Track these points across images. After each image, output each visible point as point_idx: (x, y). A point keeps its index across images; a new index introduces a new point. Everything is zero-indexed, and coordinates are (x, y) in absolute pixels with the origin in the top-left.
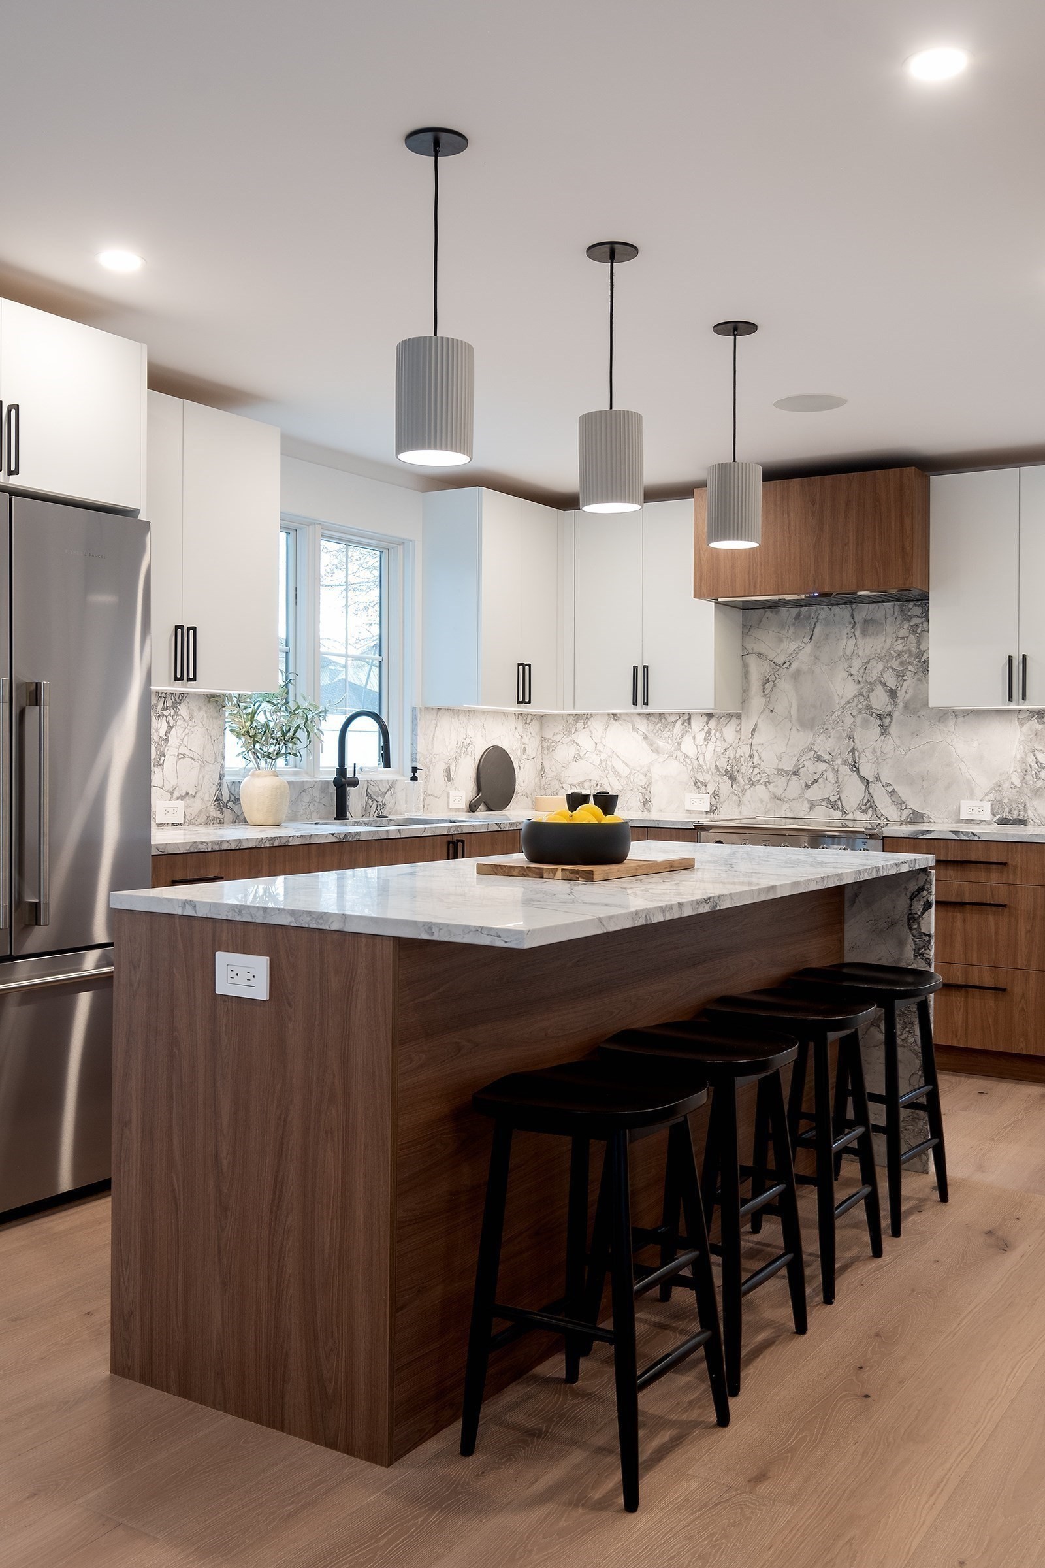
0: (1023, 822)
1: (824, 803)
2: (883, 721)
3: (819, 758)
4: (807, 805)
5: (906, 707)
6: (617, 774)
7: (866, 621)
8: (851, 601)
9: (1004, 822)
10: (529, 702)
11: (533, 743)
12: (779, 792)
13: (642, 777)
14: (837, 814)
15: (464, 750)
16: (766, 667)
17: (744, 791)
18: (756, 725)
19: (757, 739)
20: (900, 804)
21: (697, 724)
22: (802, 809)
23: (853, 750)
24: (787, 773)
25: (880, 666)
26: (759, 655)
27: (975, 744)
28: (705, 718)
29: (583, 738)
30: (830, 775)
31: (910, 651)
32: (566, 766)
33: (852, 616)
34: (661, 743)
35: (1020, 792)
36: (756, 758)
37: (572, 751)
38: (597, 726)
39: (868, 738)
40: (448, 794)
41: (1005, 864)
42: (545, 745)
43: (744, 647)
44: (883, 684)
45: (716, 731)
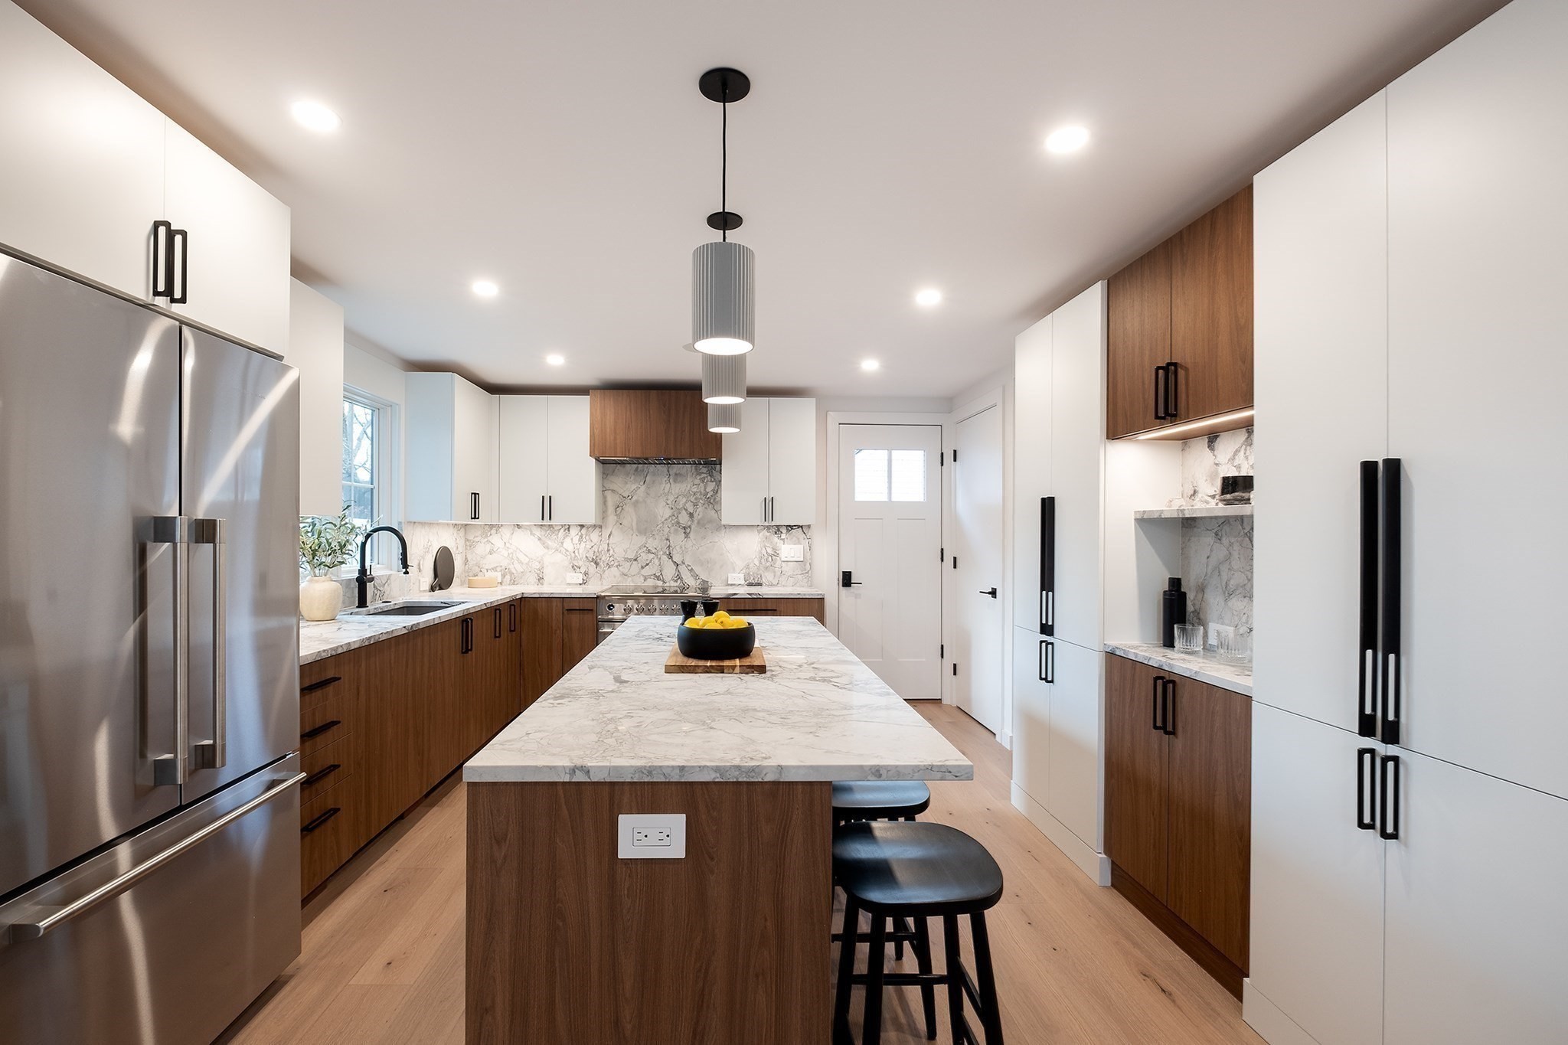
0: (760, 584)
1: (652, 577)
2: (686, 530)
3: (649, 551)
4: (642, 578)
5: (698, 523)
6: (521, 562)
7: (676, 474)
8: (668, 461)
9: (751, 584)
10: (478, 518)
11: (461, 542)
12: (625, 571)
13: (537, 564)
14: (660, 583)
15: (427, 550)
16: (617, 498)
17: (604, 571)
18: (611, 533)
19: (611, 541)
20: (696, 577)
21: (574, 531)
22: (640, 581)
23: (669, 546)
24: (630, 560)
25: (684, 500)
26: (613, 491)
27: (736, 543)
28: (579, 528)
29: (496, 540)
30: (656, 561)
31: (701, 492)
32: (483, 557)
33: (668, 471)
34: (550, 543)
35: (758, 569)
36: (611, 551)
37: (488, 547)
38: (505, 532)
39: (678, 539)
40: (420, 581)
41: (775, 610)
42: (468, 544)
43: (603, 486)
44: (686, 510)
45: (586, 535)
